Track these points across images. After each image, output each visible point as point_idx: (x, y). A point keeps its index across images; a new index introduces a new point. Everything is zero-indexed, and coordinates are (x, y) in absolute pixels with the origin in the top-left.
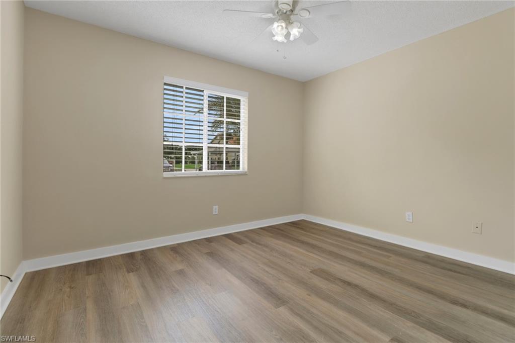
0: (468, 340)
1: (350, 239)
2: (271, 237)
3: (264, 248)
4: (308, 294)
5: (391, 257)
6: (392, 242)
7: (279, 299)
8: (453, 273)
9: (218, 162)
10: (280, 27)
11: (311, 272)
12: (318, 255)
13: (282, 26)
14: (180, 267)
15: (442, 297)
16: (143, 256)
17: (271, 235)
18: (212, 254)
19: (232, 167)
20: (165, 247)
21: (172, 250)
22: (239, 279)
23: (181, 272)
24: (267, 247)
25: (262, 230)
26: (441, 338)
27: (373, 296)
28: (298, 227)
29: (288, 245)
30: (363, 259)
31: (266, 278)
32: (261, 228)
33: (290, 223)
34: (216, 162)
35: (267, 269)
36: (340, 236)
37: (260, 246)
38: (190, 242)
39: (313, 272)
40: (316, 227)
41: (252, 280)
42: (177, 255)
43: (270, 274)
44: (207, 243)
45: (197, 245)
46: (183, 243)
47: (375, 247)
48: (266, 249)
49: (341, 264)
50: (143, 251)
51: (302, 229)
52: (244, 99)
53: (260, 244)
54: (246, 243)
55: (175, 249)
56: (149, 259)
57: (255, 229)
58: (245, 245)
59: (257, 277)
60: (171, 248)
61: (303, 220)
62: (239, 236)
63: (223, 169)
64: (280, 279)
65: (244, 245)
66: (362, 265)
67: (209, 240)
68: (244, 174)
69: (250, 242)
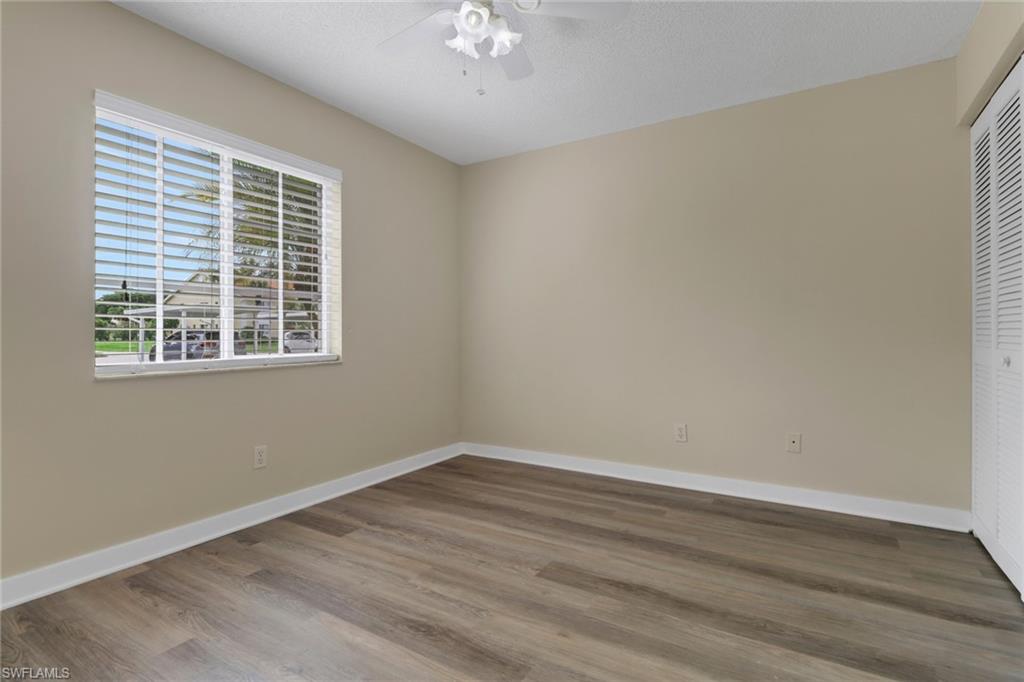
0: (877, 657)
1: (575, 486)
2: (409, 503)
3: (407, 536)
4: (559, 634)
5: (664, 512)
6: (649, 481)
7: (503, 664)
8: (773, 527)
9: (208, 335)
10: (474, 19)
11: (539, 575)
12: (534, 532)
13: (479, 16)
14: (180, 634)
15: (790, 578)
16: (27, 624)
17: (408, 499)
18: (269, 577)
19: (248, 347)
20: (104, 581)
21: (132, 586)
22: (377, 634)
23: (188, 652)
24: (411, 531)
25: (383, 492)
26: (839, 665)
27: (684, 606)
28: (461, 474)
29: (458, 518)
30: (621, 527)
31: (444, 613)
32: (377, 487)
33: (437, 464)
34: (202, 336)
35: (436, 588)
36: (553, 483)
37: (393, 532)
38: (188, 552)
39: (543, 573)
40: (499, 469)
41: (411, 627)
42: (157, 598)
43: (451, 600)
44: (242, 546)
45: (215, 558)
46: (166, 559)
47: (628, 495)
48: (413, 538)
49: (589, 545)
50: (25, 605)
51: (470, 476)
52: (330, 185)
53: (392, 527)
54: (356, 528)
55: (146, 581)
56: (57, 631)
57: (362, 490)
58: (355, 535)
59: (422, 616)
60: (127, 580)
61: (463, 455)
62: (328, 514)
63: (276, 351)
64: (480, 610)
65: (351, 535)
66: (628, 538)
67: (247, 537)
68: (332, 363)
69: (365, 525)
